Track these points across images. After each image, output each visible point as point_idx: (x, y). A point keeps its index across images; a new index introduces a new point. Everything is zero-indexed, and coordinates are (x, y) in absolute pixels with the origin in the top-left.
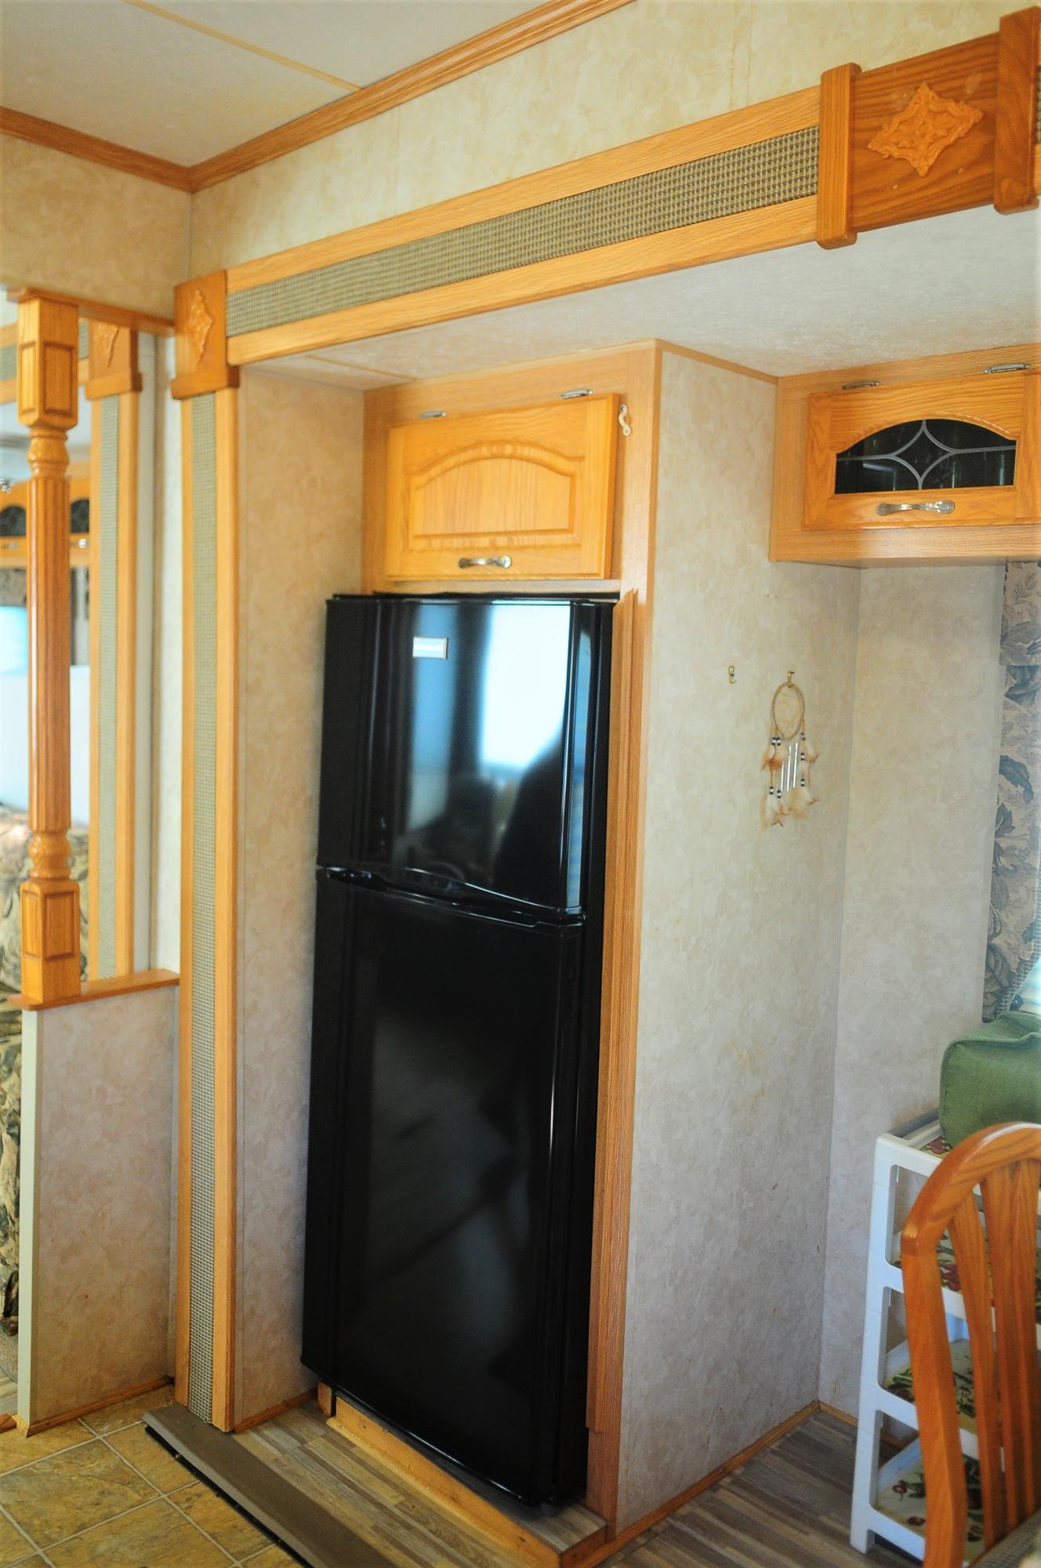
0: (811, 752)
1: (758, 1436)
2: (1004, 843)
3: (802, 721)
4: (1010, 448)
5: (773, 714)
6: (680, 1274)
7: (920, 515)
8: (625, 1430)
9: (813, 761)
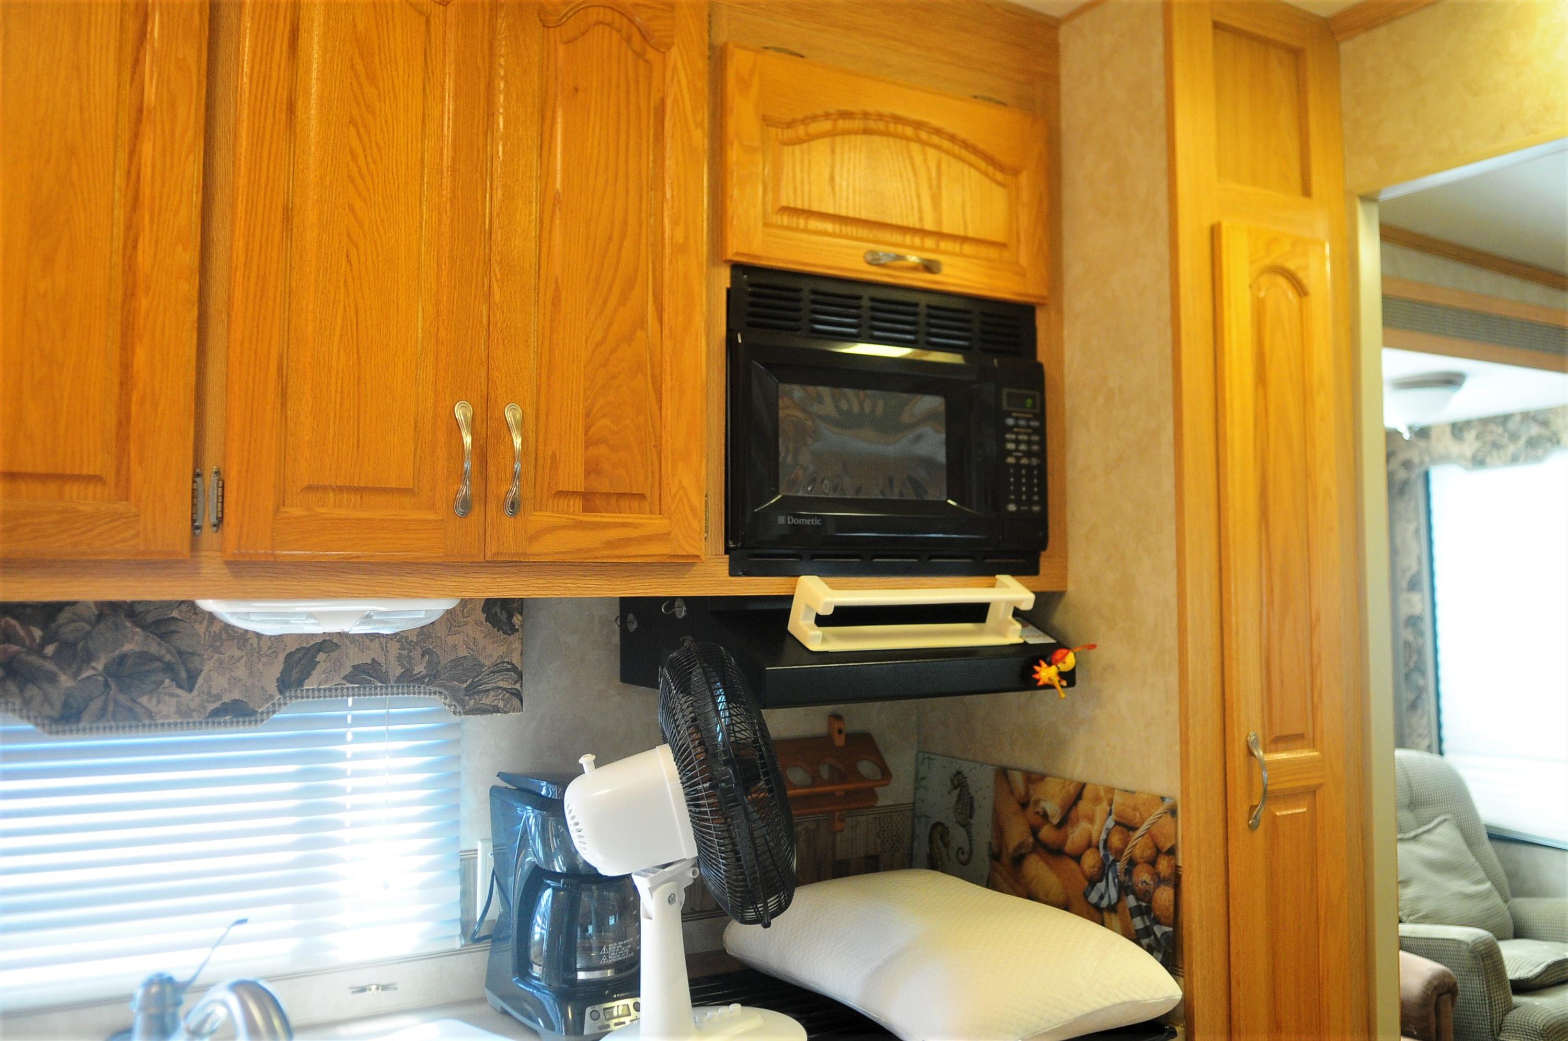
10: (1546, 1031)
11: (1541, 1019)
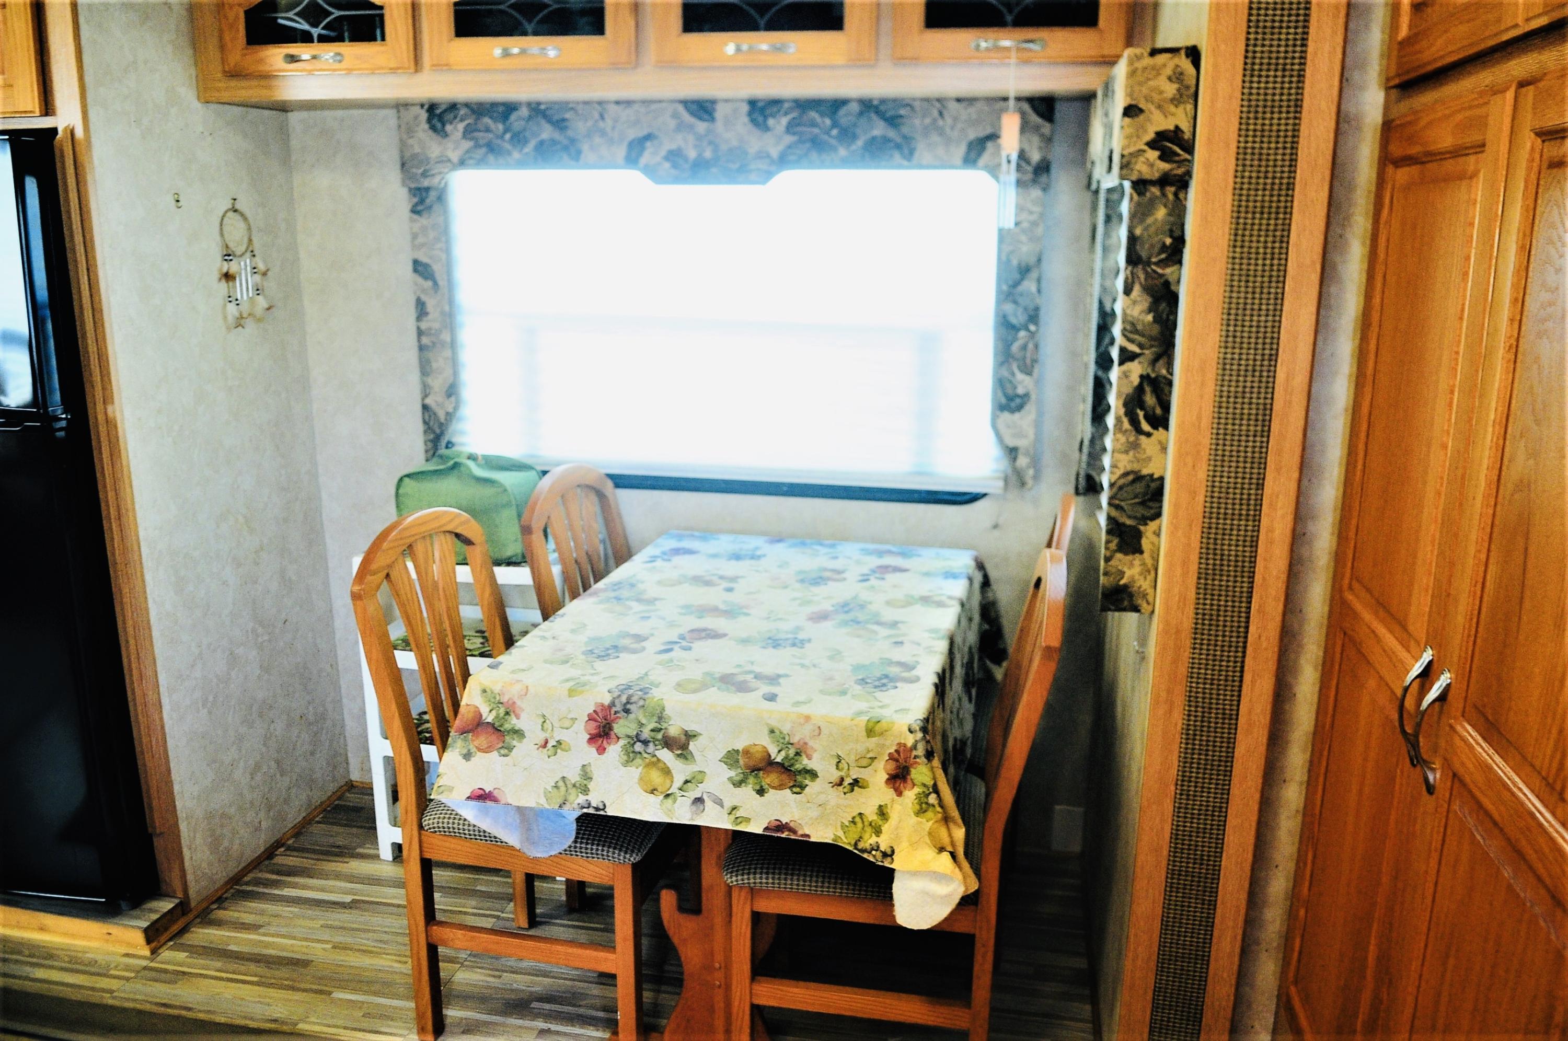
0: (261, 267)
1: (304, 814)
2: (424, 325)
3: (250, 240)
4: (378, 12)
5: (222, 234)
6: (211, 698)
7: (316, 64)
8: (183, 826)
9: (264, 274)
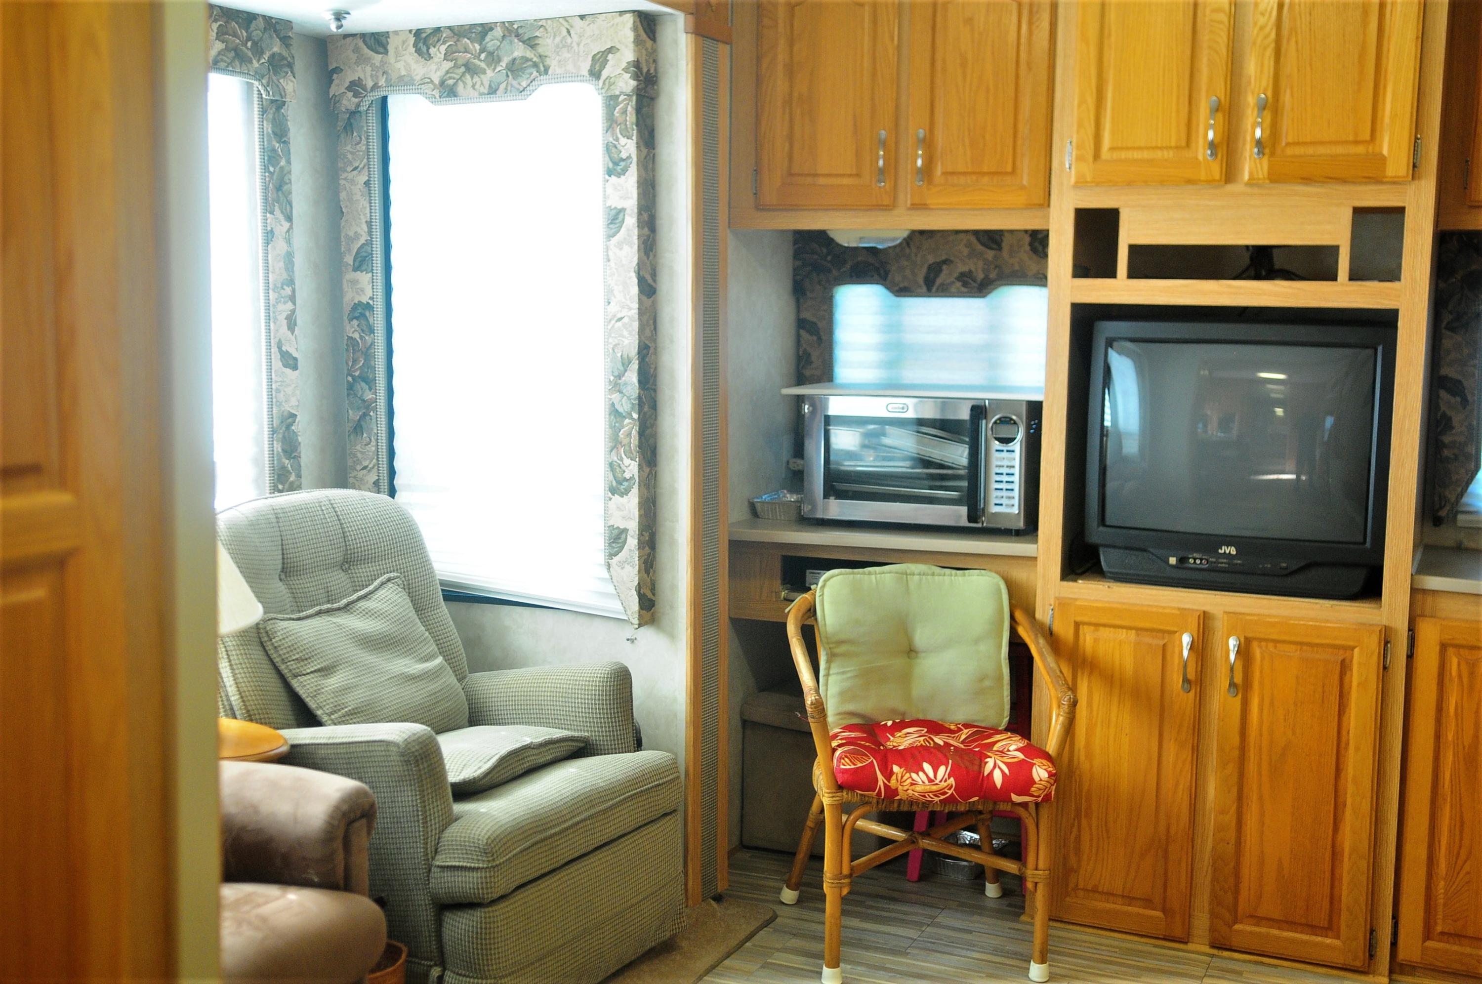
10: (490, 845)
11: (485, 831)
